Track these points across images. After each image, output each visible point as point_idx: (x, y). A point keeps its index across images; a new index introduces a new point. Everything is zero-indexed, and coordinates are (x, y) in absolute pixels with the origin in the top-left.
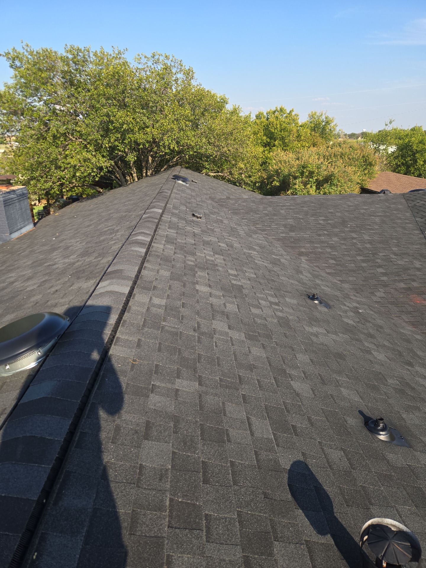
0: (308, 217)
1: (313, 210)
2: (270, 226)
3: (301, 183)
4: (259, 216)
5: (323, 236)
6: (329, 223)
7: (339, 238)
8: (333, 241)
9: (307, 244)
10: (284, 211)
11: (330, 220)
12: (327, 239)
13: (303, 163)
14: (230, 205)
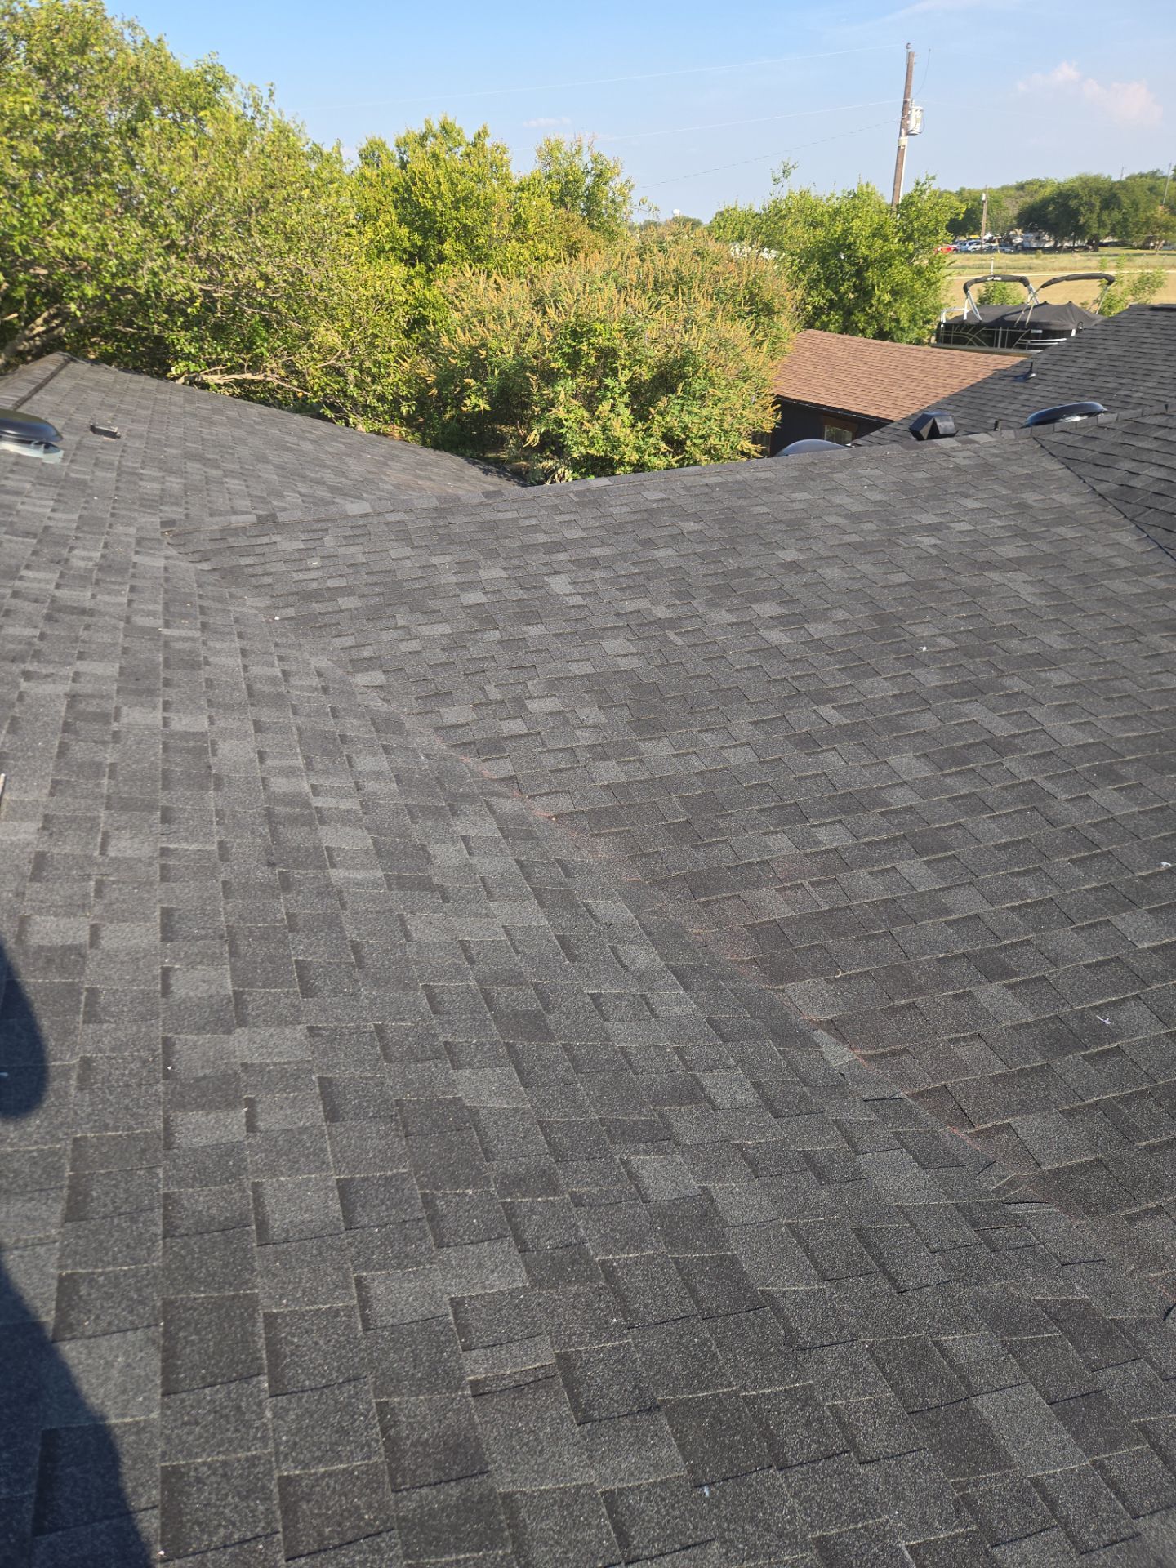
0: (699, 605)
1: (704, 558)
2: (518, 707)
3: (575, 396)
4: (446, 629)
5: (831, 750)
6: (818, 644)
7: (926, 755)
8: (906, 786)
9: (773, 833)
10: (564, 578)
11: (815, 620)
12: (864, 766)
13: (573, 319)
14: (281, 567)
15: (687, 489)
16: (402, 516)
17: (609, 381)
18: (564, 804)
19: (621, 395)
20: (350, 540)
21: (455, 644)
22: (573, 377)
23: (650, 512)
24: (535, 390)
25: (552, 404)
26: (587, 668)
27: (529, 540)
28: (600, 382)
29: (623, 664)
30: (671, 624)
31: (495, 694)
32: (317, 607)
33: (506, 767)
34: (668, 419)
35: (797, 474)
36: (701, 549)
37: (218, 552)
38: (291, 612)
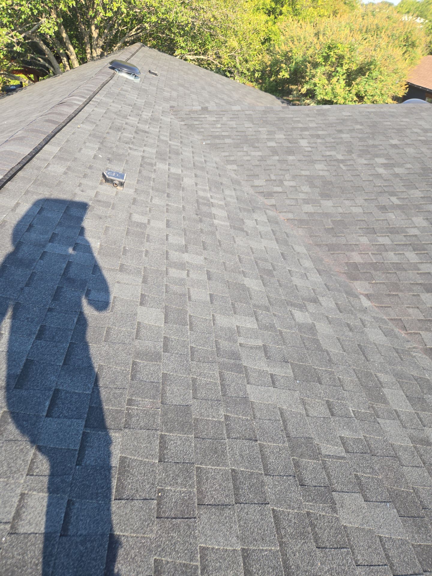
0: (354, 156)
1: (361, 139)
2: (281, 183)
3: (324, 74)
4: (260, 153)
5: (392, 212)
6: (397, 175)
7: (427, 219)
8: (416, 228)
9: (362, 236)
10: (306, 141)
11: (398, 167)
12: (402, 219)
13: (330, 41)
14: (207, 126)
15: (360, 112)
16: (251, 112)
17: (339, 69)
18: (290, 216)
19: (343, 75)
20: (232, 119)
21: (262, 159)
22: (325, 66)
23: (344, 120)
24: (308, 70)
25: (314, 76)
26: (307, 173)
27: (295, 125)
28: (335, 69)
29: (321, 173)
30: (342, 161)
31: (273, 177)
32: (217, 141)
33: (273, 201)
34: (359, 87)
35: (406, 111)
36: (360, 136)
37: (187, 119)
38: (209, 142)
